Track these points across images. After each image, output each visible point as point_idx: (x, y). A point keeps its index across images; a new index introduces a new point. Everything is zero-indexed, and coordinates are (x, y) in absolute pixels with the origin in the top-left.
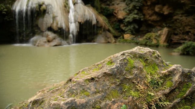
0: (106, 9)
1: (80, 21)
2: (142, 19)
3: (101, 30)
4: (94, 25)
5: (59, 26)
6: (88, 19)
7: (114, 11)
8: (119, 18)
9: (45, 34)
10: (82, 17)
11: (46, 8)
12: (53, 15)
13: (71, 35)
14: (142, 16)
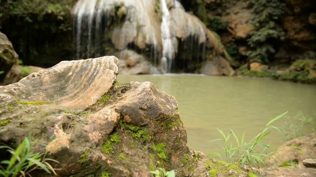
0: (215, 21)
1: (179, 36)
2: (282, 38)
3: (212, 53)
4: (202, 44)
5: (147, 41)
6: (193, 34)
7: (230, 25)
8: (238, 37)
9: (123, 53)
10: (183, 29)
11: (127, 11)
12: (138, 23)
13: (164, 59)
14: (283, 33)
